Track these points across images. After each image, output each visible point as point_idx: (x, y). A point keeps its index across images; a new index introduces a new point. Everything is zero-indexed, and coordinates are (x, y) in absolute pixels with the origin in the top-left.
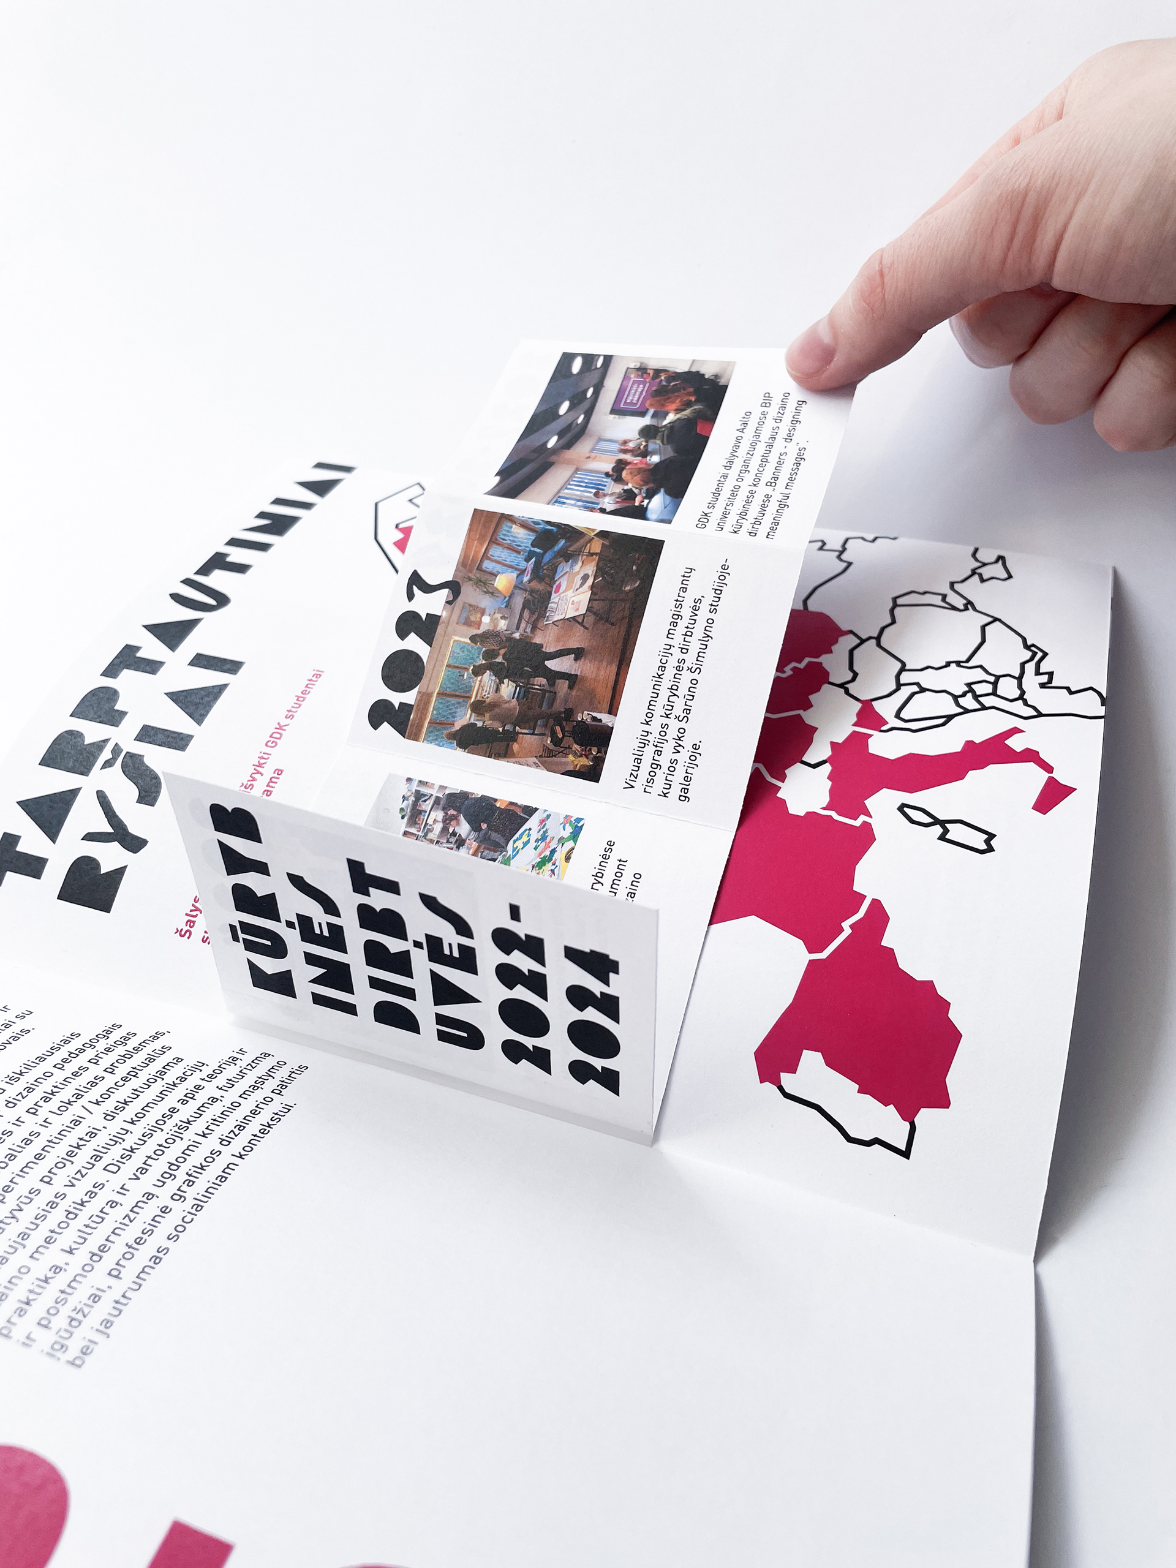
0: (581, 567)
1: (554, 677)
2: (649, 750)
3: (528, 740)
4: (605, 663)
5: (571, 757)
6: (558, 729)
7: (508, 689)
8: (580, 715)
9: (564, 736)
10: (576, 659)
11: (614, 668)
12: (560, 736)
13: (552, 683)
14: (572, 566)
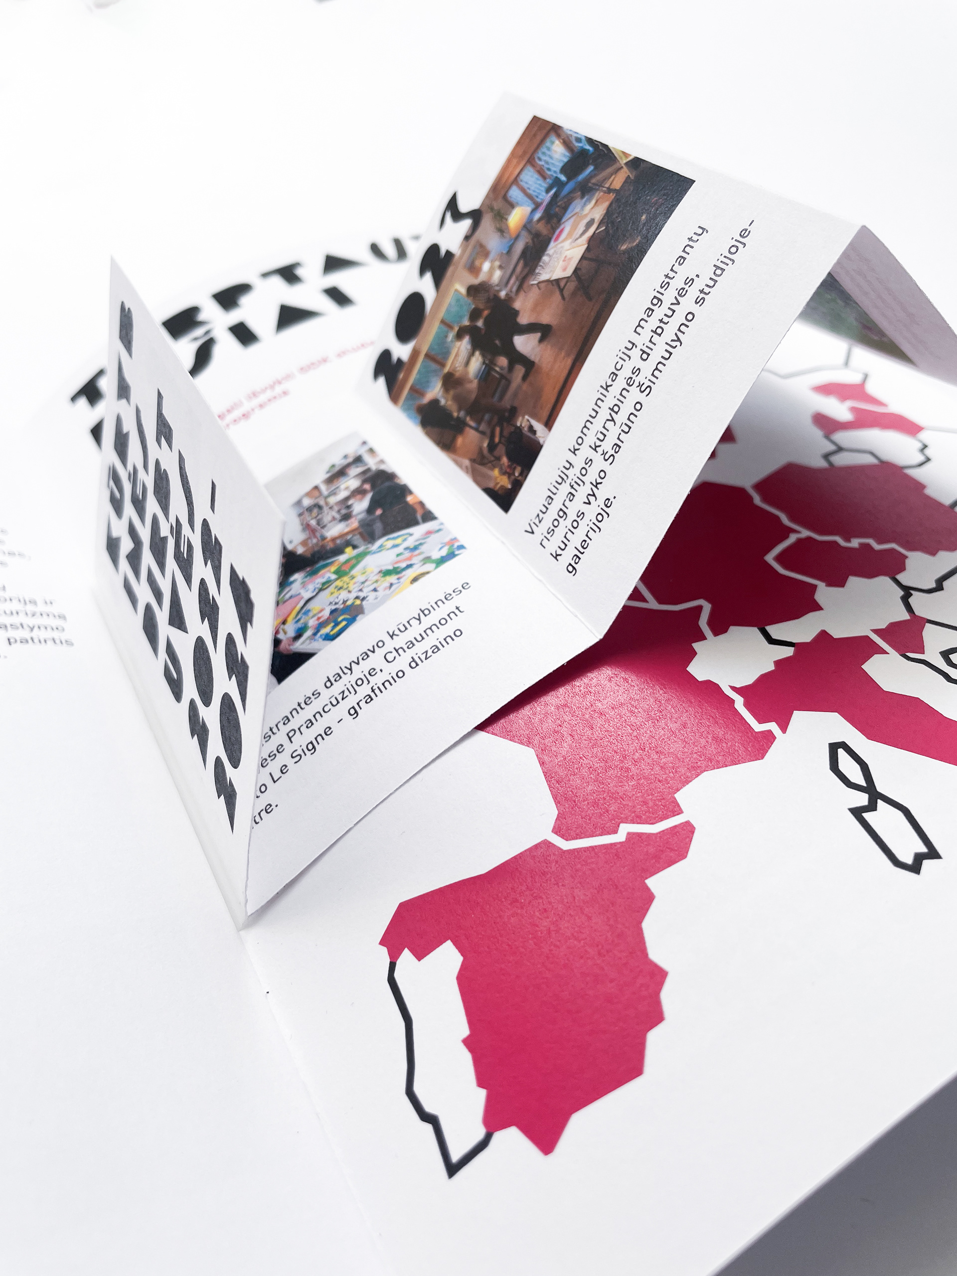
0: (592, 208)
1: (517, 358)
2: (565, 489)
3: (471, 438)
4: (563, 354)
5: (496, 472)
6: (498, 430)
7: (476, 363)
8: (520, 418)
9: (500, 442)
10: (541, 340)
11: (569, 362)
12: (497, 440)
13: (511, 368)
14: (585, 204)
